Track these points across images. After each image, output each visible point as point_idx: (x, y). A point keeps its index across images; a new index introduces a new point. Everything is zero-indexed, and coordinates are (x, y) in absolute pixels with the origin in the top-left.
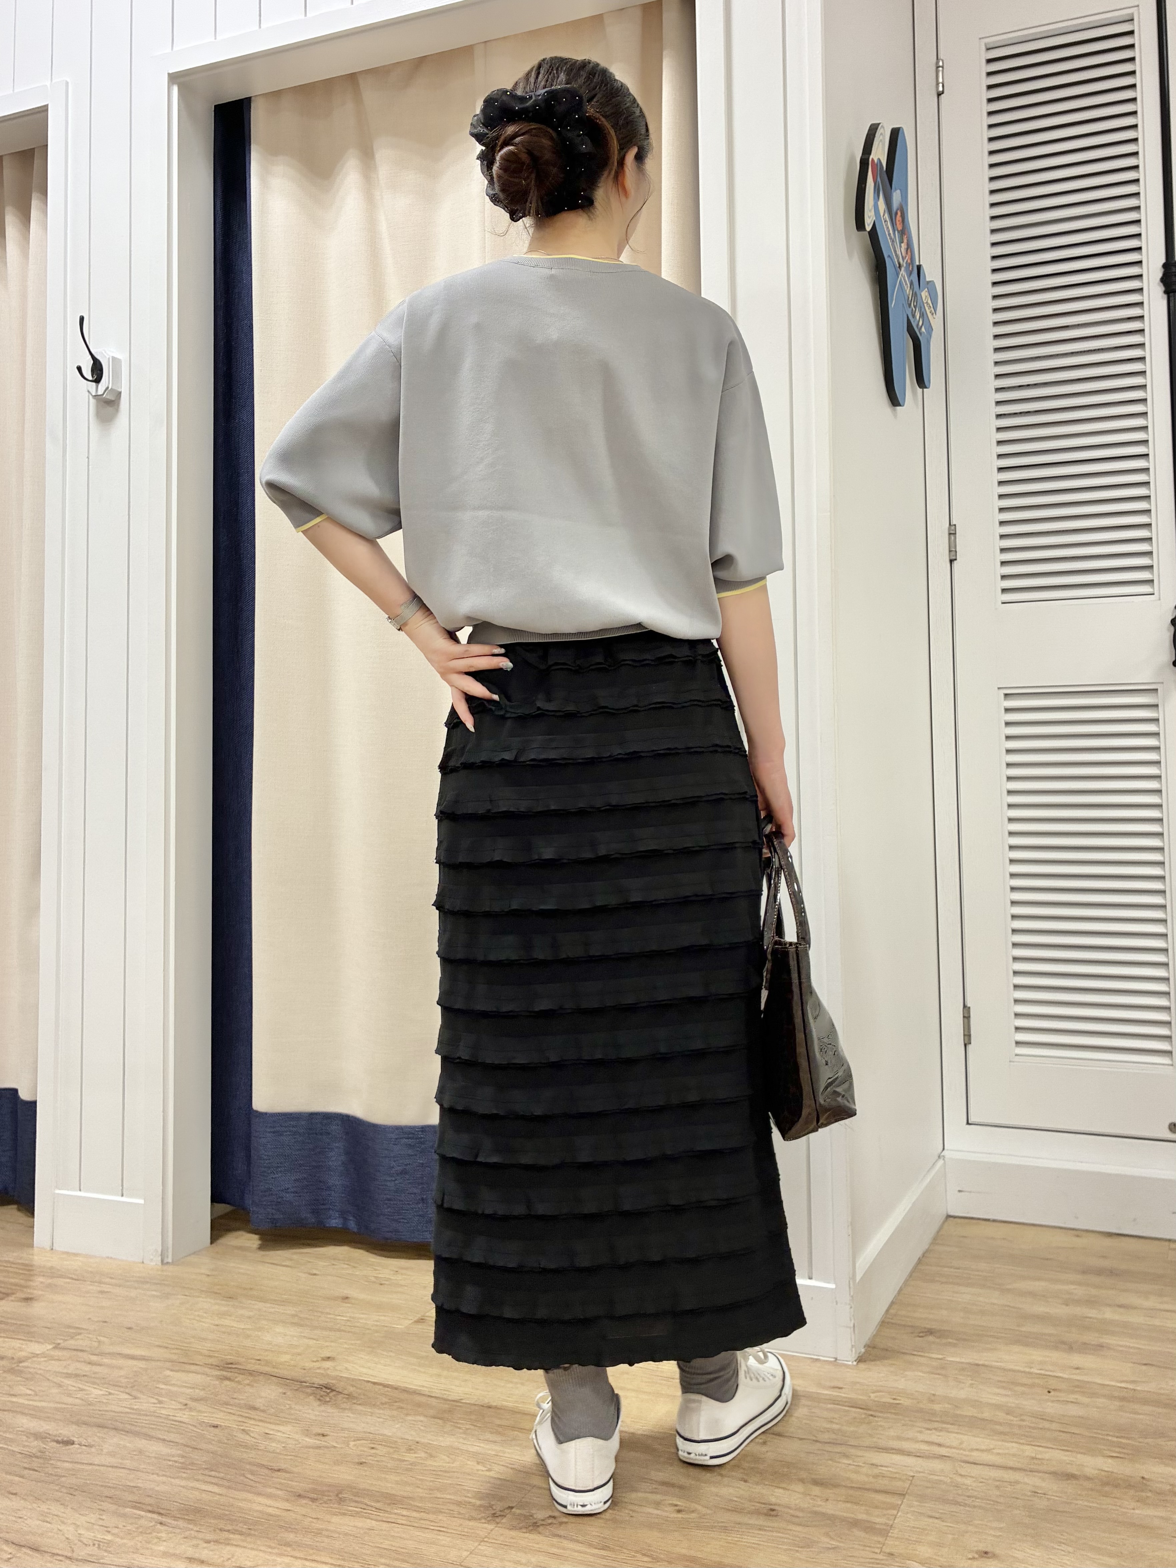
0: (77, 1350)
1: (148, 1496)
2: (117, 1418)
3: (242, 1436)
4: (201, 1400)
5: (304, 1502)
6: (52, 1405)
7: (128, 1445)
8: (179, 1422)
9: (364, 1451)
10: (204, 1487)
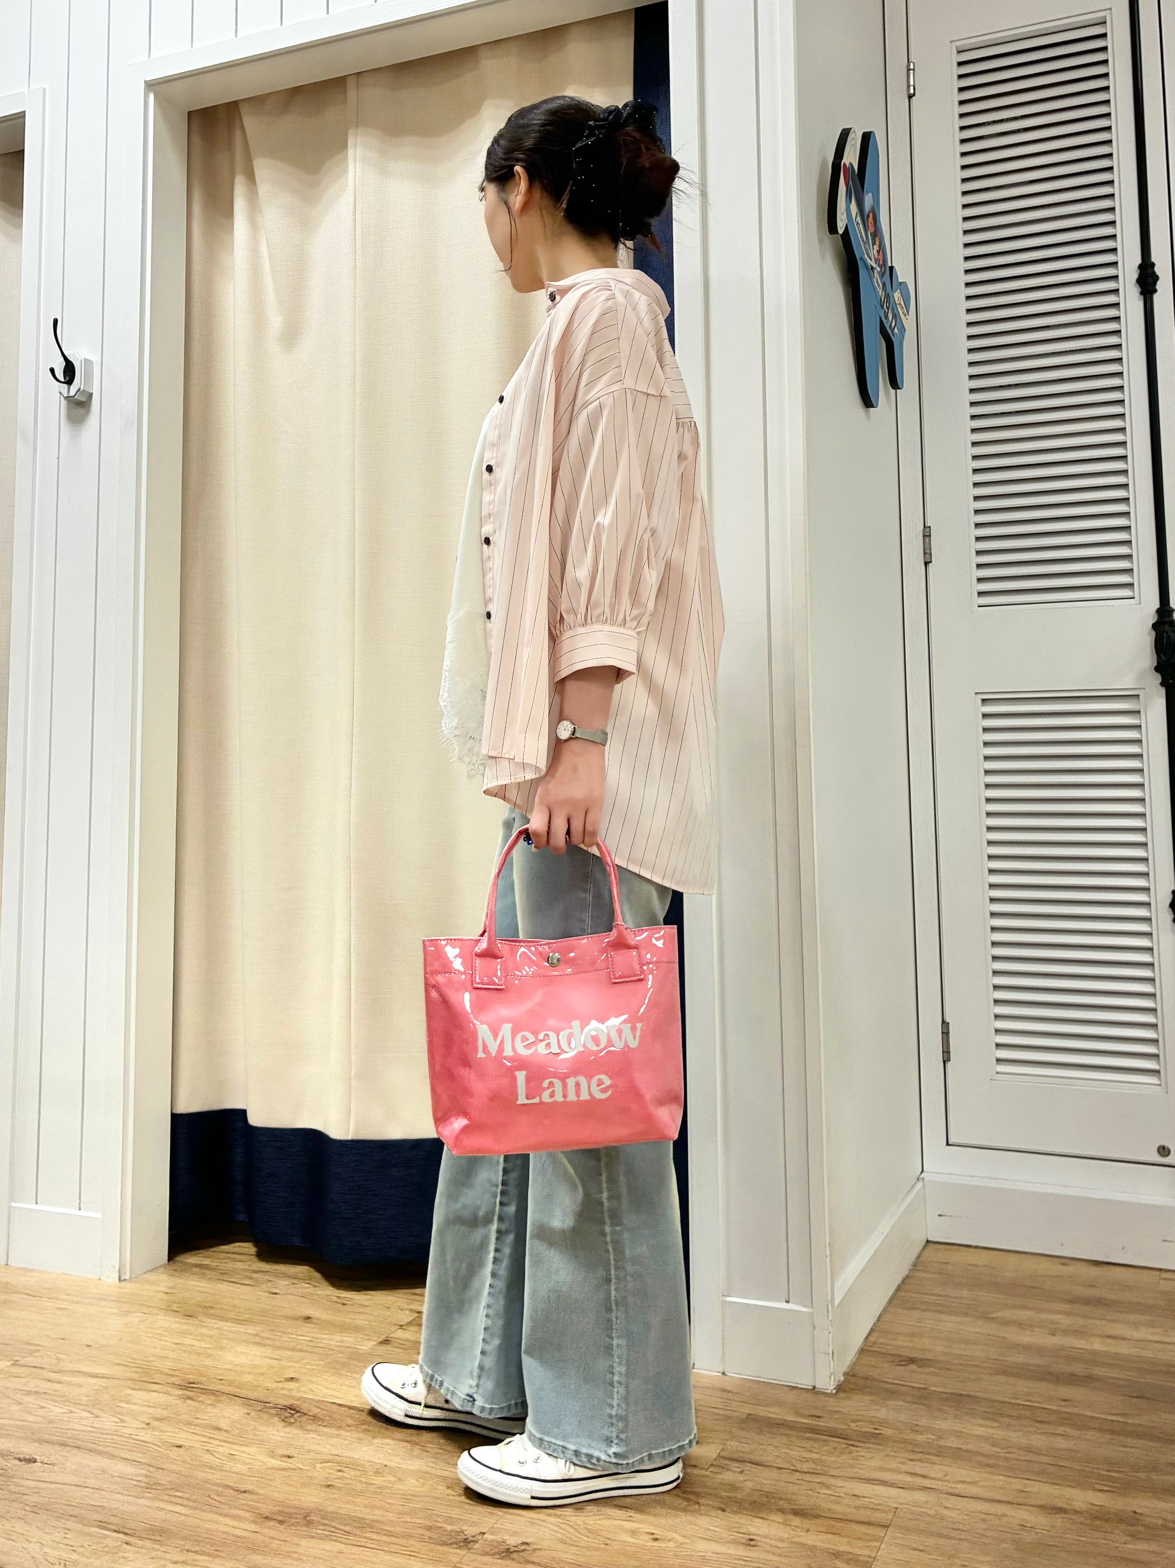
0: (35, 1367)
1: (113, 1515)
2: (79, 1437)
3: (206, 1456)
4: (163, 1419)
5: (271, 1523)
6: (14, 1423)
7: (90, 1464)
8: (141, 1441)
9: (330, 1474)
10: (170, 1507)
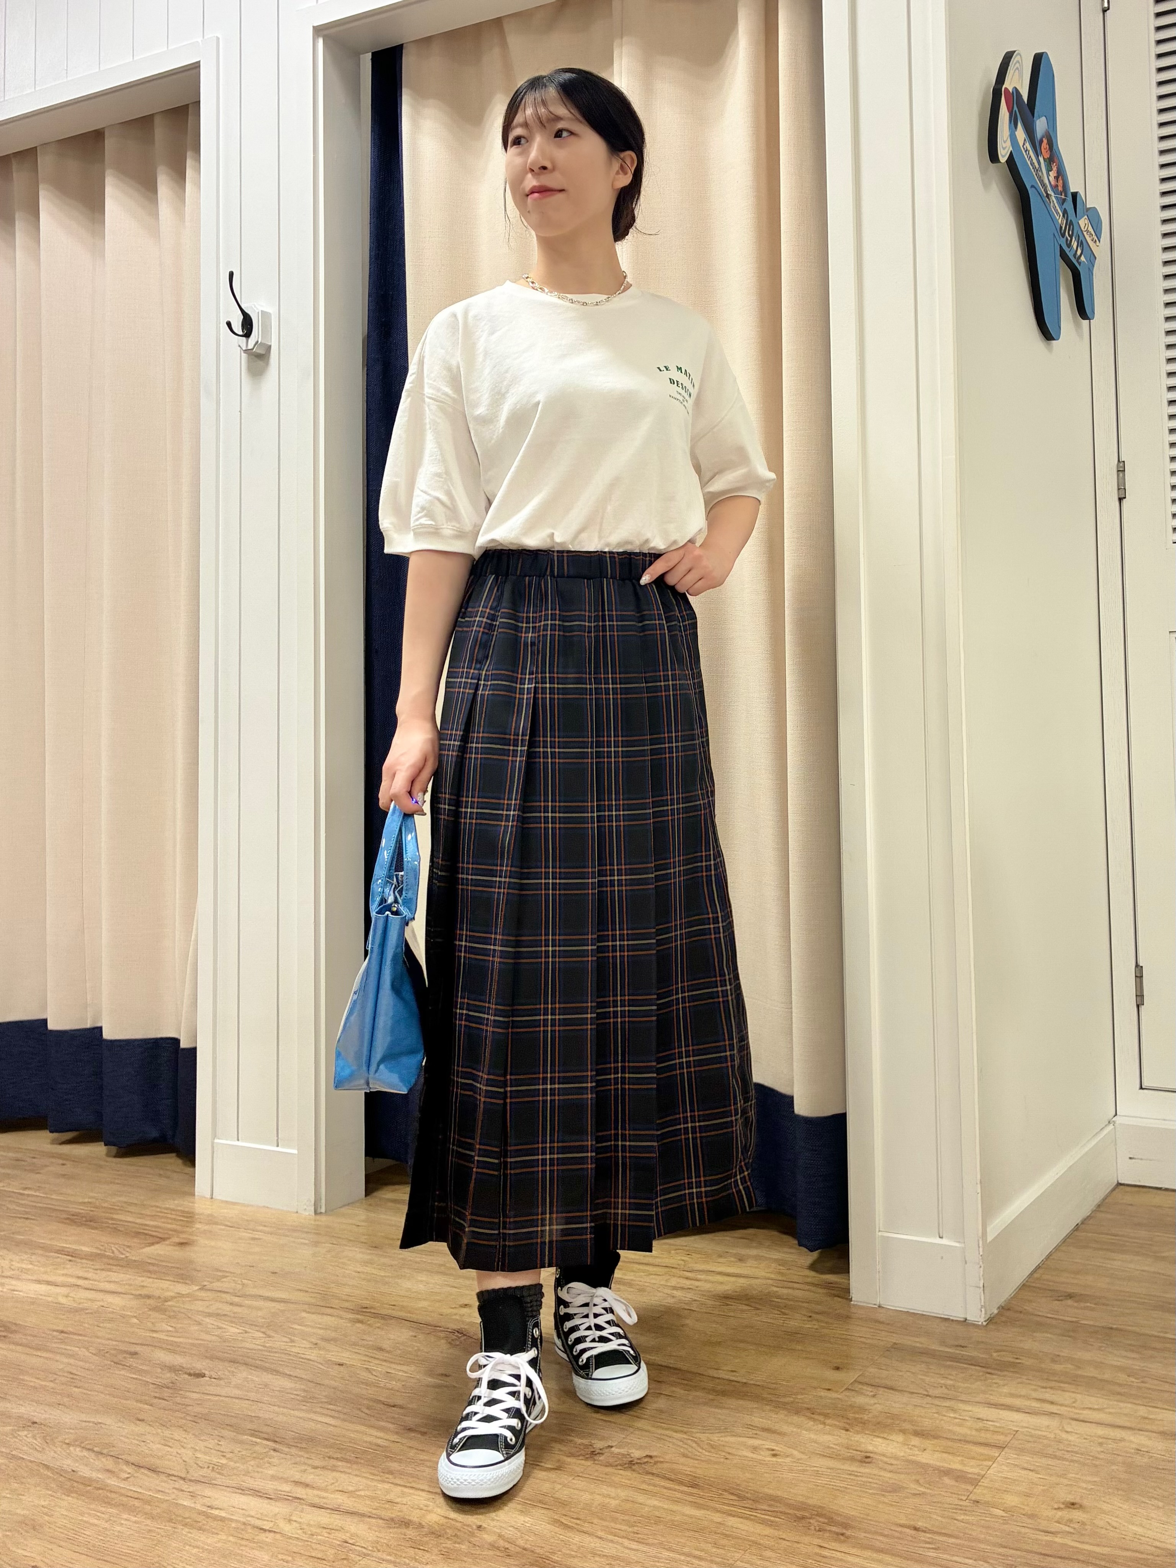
0: (220, 1291)
1: (267, 1425)
2: (250, 1354)
3: (364, 1374)
4: (331, 1340)
5: (413, 1434)
6: (190, 1341)
7: (254, 1378)
8: (306, 1359)
